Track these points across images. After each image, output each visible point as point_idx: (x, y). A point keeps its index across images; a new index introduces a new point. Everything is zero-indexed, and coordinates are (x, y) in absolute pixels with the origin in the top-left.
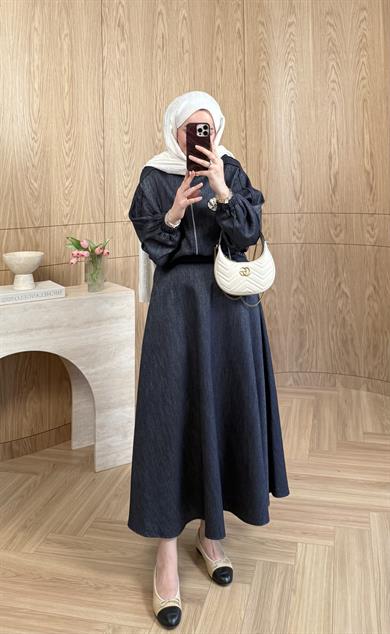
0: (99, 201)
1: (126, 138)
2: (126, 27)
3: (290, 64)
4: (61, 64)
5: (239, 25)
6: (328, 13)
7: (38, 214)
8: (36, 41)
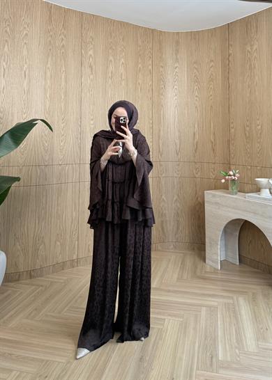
0: (77, 153)
1: (92, 122)
2: (94, 67)
3: (175, 87)
4: (60, 85)
5: (150, 67)
6: (195, 63)
7: (47, 159)
8: (48, 74)
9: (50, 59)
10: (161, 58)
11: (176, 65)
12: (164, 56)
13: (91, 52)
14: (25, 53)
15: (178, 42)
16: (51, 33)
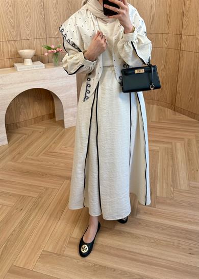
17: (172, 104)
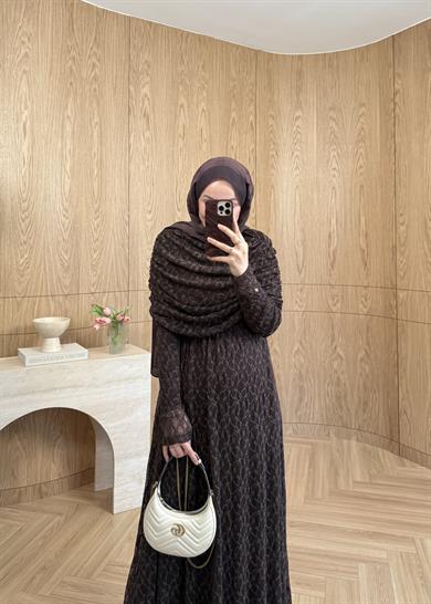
0: (124, 273)
1: (149, 217)
2: (152, 117)
3: (296, 153)
4: (90, 149)
5: (252, 118)
6: (331, 109)
7: (67, 283)
8: (68, 128)
9: (71, 100)
10: (270, 101)
11: (297, 114)
12: (276, 98)
13: (146, 90)
14: (24, 89)
15: (300, 73)
16: (73, 53)
17: (392, 440)
